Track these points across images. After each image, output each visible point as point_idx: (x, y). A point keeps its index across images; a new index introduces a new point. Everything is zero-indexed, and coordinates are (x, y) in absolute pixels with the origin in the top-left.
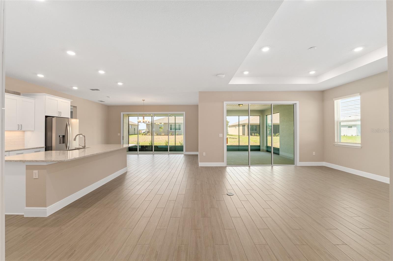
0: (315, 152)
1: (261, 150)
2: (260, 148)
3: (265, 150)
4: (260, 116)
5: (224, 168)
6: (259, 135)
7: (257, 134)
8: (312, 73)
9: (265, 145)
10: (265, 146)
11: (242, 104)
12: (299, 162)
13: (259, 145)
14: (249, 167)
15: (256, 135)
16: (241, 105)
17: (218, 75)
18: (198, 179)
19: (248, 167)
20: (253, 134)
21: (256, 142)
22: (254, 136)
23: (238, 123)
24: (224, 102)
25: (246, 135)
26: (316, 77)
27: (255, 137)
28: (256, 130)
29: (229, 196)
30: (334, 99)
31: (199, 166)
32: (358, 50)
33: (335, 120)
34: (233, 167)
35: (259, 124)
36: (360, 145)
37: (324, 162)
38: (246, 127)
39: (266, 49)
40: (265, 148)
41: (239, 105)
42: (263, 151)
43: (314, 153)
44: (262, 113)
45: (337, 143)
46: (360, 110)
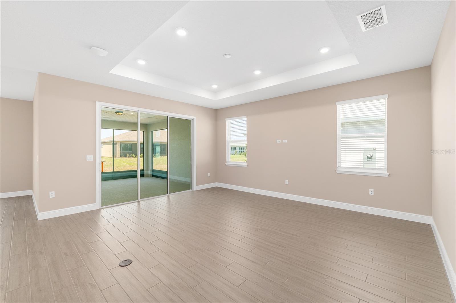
0: (209, 173)
1: (145, 175)
2: (143, 173)
3: (150, 174)
4: (143, 131)
5: (97, 212)
6: (135, 156)
7: (132, 154)
8: (215, 87)
9: (150, 168)
10: (150, 170)
11: (122, 112)
12: (197, 186)
13: (143, 169)
14: (139, 202)
15: (132, 156)
16: (121, 114)
17: (94, 48)
18: (41, 253)
19: (136, 204)
20: (128, 155)
21: (133, 165)
22: (129, 157)
23: (112, 140)
24: (97, 102)
25: (117, 157)
26: (215, 92)
27: (131, 159)
28: (131, 149)
29: (125, 267)
30: (226, 119)
31: (39, 220)
32: (258, 73)
33: (227, 140)
34: (114, 208)
35: (143, 143)
36: (246, 164)
37: (216, 183)
38: (118, 145)
39: (182, 33)
40: (150, 173)
41: (116, 112)
42: (148, 176)
43: (209, 175)
44: (146, 127)
45: (228, 163)
46: (246, 131)
